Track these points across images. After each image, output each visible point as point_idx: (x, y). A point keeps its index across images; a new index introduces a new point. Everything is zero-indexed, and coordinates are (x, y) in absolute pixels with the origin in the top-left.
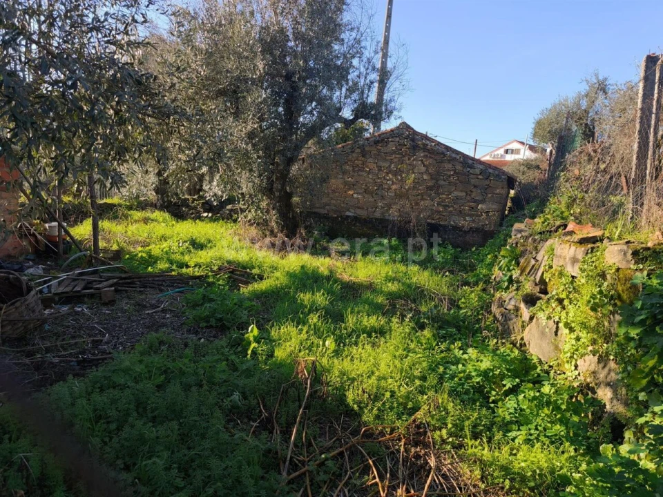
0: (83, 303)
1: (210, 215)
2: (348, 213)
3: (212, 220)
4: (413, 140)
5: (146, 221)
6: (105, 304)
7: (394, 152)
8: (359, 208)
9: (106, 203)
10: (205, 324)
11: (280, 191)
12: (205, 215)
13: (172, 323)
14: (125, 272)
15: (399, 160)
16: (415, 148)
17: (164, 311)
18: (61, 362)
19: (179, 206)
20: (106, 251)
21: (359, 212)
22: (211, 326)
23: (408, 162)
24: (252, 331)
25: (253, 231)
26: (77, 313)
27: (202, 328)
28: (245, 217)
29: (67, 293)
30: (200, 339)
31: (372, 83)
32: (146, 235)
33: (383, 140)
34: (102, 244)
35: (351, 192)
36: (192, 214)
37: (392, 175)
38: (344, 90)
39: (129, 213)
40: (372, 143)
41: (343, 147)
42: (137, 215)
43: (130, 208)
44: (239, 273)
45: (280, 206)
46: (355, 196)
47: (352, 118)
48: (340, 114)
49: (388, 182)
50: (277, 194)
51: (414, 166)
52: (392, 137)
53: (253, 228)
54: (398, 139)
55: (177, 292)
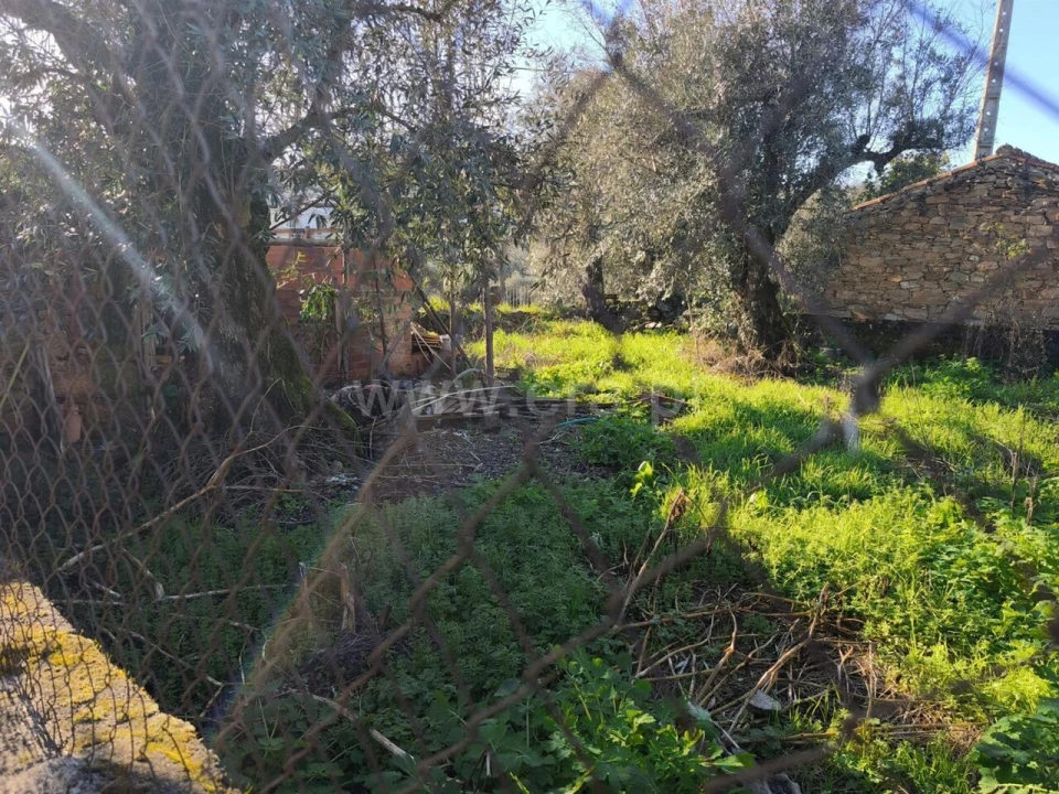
0: (464, 428)
1: (659, 325)
2: (889, 317)
3: (660, 332)
4: (1025, 176)
5: (567, 334)
6: (487, 431)
7: (984, 203)
8: (910, 306)
9: (520, 312)
10: (594, 461)
11: (757, 282)
12: (652, 325)
13: (559, 458)
14: (519, 395)
15: (994, 217)
16: (1030, 190)
17: (554, 444)
18: (424, 482)
19: (616, 313)
20: (500, 369)
21: (911, 314)
22: (602, 464)
23: (1013, 218)
24: (643, 469)
25: (714, 347)
26: (455, 438)
27: (591, 465)
28: (699, 325)
29: (448, 414)
30: (585, 477)
31: (928, 84)
32: (560, 352)
33: (960, 183)
34: (497, 362)
35: (897, 280)
36: (634, 325)
37: (981, 244)
38: (875, 103)
39: (548, 324)
40: (941, 190)
41: (883, 201)
42: (559, 326)
43: (550, 318)
44: (669, 403)
45: (757, 306)
46: (905, 285)
47: (888, 150)
48: (868, 146)
49: (972, 258)
50: (753, 287)
51: (1027, 226)
52: (982, 175)
53: (713, 342)
54: (993, 178)
55: (576, 423)
